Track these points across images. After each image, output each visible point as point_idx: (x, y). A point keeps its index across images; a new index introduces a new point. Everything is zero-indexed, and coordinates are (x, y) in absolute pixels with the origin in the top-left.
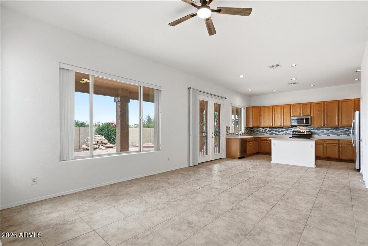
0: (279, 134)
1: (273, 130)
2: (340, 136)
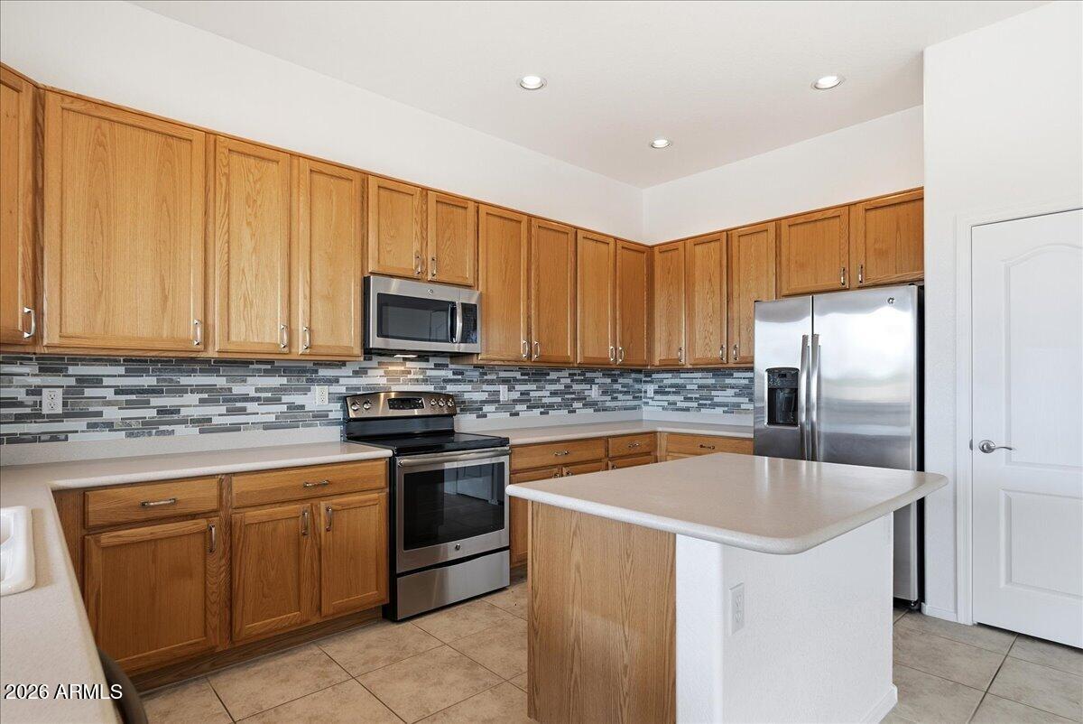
2: (548, 413)
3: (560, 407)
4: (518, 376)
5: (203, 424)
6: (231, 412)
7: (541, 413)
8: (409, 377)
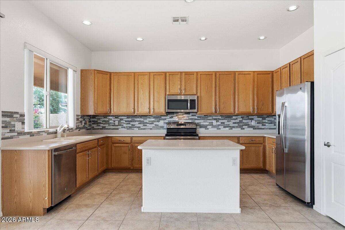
0: (144, 129)
1: (136, 121)
2: (232, 129)
3: (237, 127)
4: (220, 118)
5: (139, 127)
6: (144, 125)
7: (229, 129)
8: (184, 118)
